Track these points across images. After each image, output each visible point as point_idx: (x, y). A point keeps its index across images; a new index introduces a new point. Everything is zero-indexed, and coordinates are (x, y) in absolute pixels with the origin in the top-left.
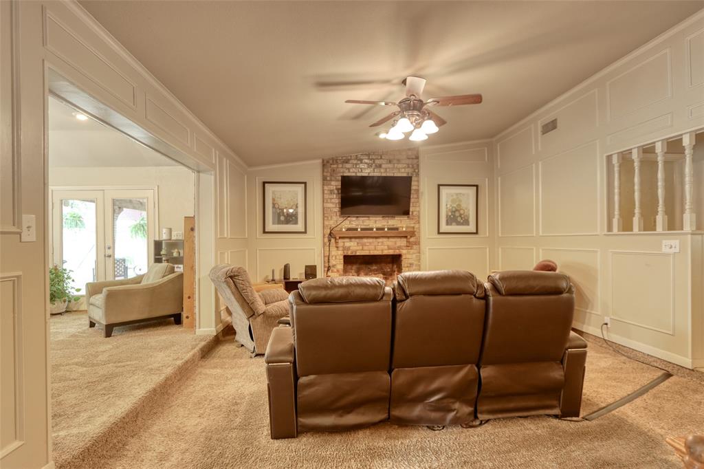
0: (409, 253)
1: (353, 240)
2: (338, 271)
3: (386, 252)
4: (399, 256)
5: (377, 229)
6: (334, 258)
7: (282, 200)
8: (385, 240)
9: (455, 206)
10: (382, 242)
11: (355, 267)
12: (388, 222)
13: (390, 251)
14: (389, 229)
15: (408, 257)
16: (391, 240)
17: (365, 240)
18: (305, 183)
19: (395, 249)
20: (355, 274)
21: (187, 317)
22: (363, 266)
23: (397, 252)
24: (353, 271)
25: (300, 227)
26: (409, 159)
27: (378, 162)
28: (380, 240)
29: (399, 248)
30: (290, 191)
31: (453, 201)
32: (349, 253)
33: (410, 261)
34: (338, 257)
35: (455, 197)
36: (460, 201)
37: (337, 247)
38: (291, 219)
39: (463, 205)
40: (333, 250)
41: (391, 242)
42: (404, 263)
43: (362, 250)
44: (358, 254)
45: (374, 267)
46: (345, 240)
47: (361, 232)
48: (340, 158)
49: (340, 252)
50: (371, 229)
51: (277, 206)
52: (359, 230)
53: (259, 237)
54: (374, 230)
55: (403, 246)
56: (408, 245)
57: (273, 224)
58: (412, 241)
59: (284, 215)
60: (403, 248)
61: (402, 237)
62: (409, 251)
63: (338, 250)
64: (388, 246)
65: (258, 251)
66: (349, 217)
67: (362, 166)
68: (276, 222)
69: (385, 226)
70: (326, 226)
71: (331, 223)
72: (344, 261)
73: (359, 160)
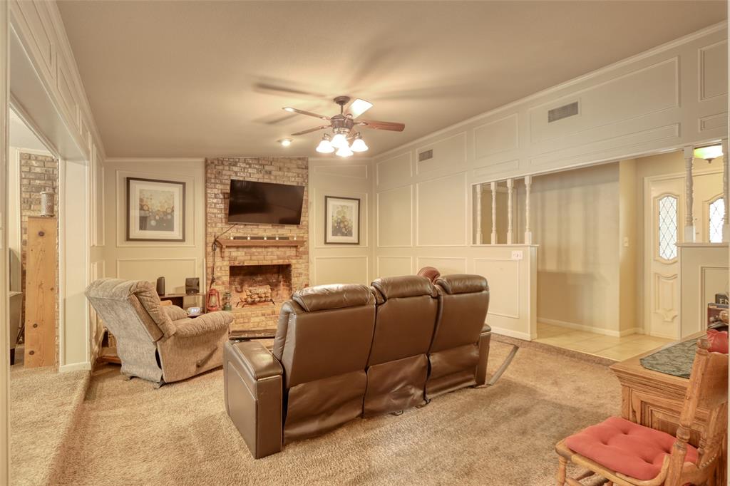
0: (298, 263)
1: (240, 249)
2: (223, 283)
3: (275, 262)
4: (289, 266)
5: (268, 238)
6: (219, 269)
7: (153, 201)
8: (274, 249)
9: (340, 217)
10: (272, 252)
12: (279, 231)
13: (280, 261)
14: (280, 238)
15: (297, 268)
16: (280, 249)
17: (254, 250)
18: (183, 184)
19: (284, 258)
21: (32, 353)
22: (247, 277)
23: (286, 262)
24: (236, 283)
25: (176, 234)
26: (299, 168)
28: (270, 250)
29: (289, 257)
30: (163, 192)
31: (339, 213)
32: (236, 264)
33: (300, 271)
34: (223, 268)
35: (340, 209)
36: (344, 213)
37: (223, 257)
38: (166, 223)
39: (348, 217)
40: (218, 259)
41: (280, 252)
42: (294, 272)
43: (251, 260)
44: (246, 264)
45: (260, 278)
46: (232, 250)
47: (250, 241)
48: (227, 160)
49: (226, 263)
50: (261, 238)
51: (145, 208)
52: (249, 238)
53: (121, 245)
54: (265, 238)
55: (292, 256)
56: (296, 254)
57: (141, 229)
58: (301, 251)
59: (156, 220)
60: (293, 258)
61: (291, 247)
62: (299, 260)
63: (224, 260)
64: (277, 256)
65: (118, 262)
66: (236, 224)
67: (251, 170)
68: (145, 227)
69: (275, 235)
70: (209, 234)
71: (216, 231)
72: (230, 272)
73: (248, 164)
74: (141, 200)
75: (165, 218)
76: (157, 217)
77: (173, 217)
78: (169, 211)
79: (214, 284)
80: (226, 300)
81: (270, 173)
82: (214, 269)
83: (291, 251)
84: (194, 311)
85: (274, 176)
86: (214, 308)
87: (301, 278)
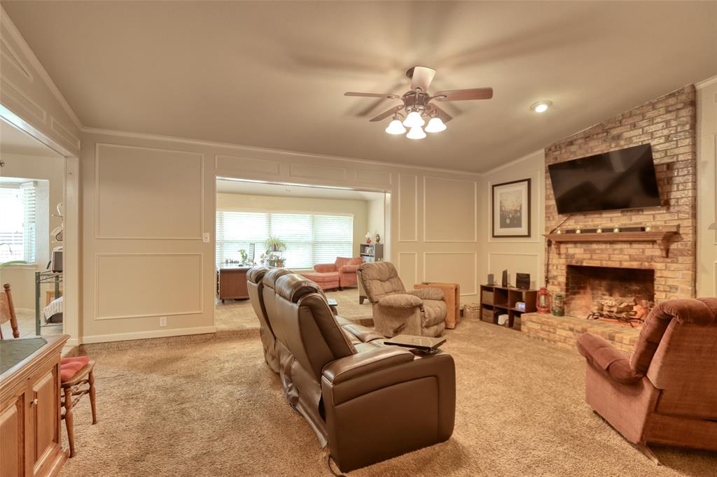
0: (667, 269)
1: (579, 245)
2: (559, 284)
3: (626, 265)
4: (650, 272)
5: (603, 230)
6: (555, 267)
7: (508, 202)
8: (625, 246)
10: (621, 249)
11: (604, 283)
12: (631, 220)
13: (634, 263)
15: (666, 275)
16: (635, 246)
17: (595, 246)
18: (529, 181)
19: (641, 260)
20: (607, 293)
23: (646, 265)
24: (603, 289)
25: (524, 229)
27: (615, 132)
28: (618, 246)
29: (651, 259)
30: (514, 192)
32: (574, 263)
33: (670, 282)
34: (559, 267)
37: (559, 254)
38: (516, 222)
40: (554, 256)
41: (635, 249)
42: (659, 284)
44: (585, 264)
46: (569, 246)
47: (582, 234)
48: (564, 141)
49: (563, 261)
50: (595, 231)
51: (503, 209)
52: (578, 232)
53: (489, 241)
54: (599, 231)
55: (656, 257)
56: (664, 255)
57: (501, 227)
58: (674, 249)
59: (509, 218)
60: (658, 260)
61: (654, 242)
62: (668, 265)
63: (560, 258)
64: (630, 255)
65: (489, 255)
66: (572, 215)
67: (592, 144)
68: (503, 225)
69: (616, 226)
70: (547, 229)
71: (553, 224)
72: (567, 273)
73: (587, 137)
74: (501, 203)
75: (515, 216)
76: (511, 216)
77: (521, 214)
78: (518, 209)
79: (551, 283)
80: (555, 303)
81: (619, 137)
82: (550, 267)
83: (653, 248)
84: (521, 306)
85: (626, 139)
86: (543, 309)
87: (672, 294)
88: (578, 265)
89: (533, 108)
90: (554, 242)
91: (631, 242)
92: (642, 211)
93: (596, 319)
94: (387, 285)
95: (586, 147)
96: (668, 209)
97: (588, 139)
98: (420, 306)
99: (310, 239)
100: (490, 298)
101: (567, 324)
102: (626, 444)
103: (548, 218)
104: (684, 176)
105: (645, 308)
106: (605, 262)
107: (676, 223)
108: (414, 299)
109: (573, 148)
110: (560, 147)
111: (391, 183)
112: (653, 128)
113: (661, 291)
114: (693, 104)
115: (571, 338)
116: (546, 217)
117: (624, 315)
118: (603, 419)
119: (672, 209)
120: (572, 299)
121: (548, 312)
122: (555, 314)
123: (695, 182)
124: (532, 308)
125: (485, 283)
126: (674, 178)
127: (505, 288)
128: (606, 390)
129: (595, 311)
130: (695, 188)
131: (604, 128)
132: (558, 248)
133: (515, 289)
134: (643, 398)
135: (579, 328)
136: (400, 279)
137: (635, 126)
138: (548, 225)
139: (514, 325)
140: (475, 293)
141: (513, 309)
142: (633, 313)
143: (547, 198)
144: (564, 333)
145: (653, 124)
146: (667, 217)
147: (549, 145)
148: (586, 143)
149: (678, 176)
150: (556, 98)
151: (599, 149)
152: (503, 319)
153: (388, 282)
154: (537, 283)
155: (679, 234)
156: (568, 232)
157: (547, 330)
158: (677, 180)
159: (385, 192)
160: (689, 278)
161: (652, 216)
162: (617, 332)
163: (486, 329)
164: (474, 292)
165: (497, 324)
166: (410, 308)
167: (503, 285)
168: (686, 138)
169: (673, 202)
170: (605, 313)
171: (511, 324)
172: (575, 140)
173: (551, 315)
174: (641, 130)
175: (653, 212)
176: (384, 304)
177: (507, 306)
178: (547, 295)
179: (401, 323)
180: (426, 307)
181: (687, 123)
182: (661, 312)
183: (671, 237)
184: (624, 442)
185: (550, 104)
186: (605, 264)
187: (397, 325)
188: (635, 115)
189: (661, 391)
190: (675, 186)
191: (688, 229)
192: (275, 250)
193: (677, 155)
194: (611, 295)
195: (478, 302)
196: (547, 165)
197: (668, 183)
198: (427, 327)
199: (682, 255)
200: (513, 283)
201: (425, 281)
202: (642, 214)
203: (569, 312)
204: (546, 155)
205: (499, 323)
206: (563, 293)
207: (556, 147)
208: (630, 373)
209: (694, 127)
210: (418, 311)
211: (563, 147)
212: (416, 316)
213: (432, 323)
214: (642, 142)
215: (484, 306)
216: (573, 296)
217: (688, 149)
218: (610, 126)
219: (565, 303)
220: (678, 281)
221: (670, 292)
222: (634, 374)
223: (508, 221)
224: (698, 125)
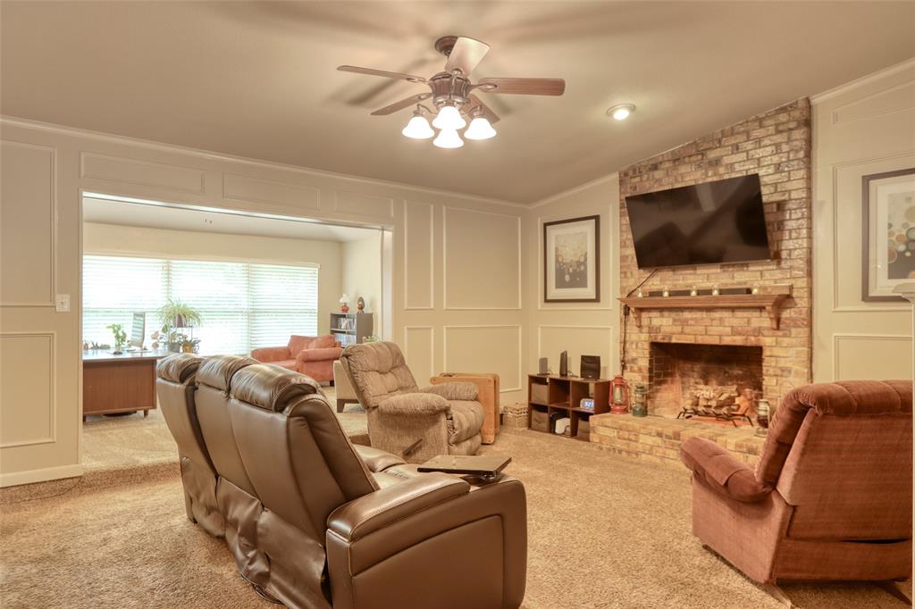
0: (779, 345)
1: (666, 314)
2: (640, 370)
3: (727, 341)
4: (757, 350)
5: (699, 293)
6: (634, 346)
7: (567, 249)
8: (726, 314)
10: (721, 319)
11: (698, 367)
12: (733, 277)
13: (737, 338)
15: (777, 353)
16: (739, 314)
17: (687, 315)
18: (597, 218)
19: (746, 334)
20: (701, 381)
23: (752, 341)
24: (696, 375)
25: (590, 291)
27: (712, 155)
28: (717, 315)
29: (759, 332)
30: (577, 234)
31: (912, 213)
32: (659, 339)
33: (782, 363)
34: (639, 345)
37: (640, 327)
38: (578, 279)
40: (633, 331)
41: (738, 320)
42: (769, 365)
43: (682, 333)
44: (674, 341)
45: (737, 371)
46: (653, 314)
47: (671, 298)
48: (645, 163)
49: (644, 337)
50: (687, 293)
51: (560, 260)
52: (666, 294)
53: (539, 307)
54: (694, 293)
55: (765, 329)
56: (775, 326)
57: (557, 287)
58: (786, 319)
59: (569, 273)
60: (766, 332)
61: (761, 309)
62: (780, 339)
63: (641, 332)
64: (732, 327)
65: (539, 329)
66: (656, 270)
67: (683, 169)
68: (561, 284)
69: (716, 286)
70: (622, 290)
71: (631, 283)
72: (650, 353)
73: (677, 160)
74: (557, 249)
75: (578, 270)
76: (571, 270)
77: (586, 267)
78: (582, 260)
79: (628, 370)
80: (635, 399)
81: (716, 163)
82: (627, 346)
83: (761, 317)
84: (587, 405)
85: (727, 165)
86: (618, 408)
87: (784, 379)
88: (666, 341)
89: (610, 113)
90: (632, 308)
91: (733, 309)
92: (747, 265)
93: (687, 417)
94: (390, 378)
95: (675, 173)
96: (779, 263)
97: (677, 163)
98: (446, 411)
99: (244, 304)
100: (543, 394)
101: (654, 428)
102: (749, 586)
103: (624, 274)
104: (798, 219)
105: (749, 400)
106: (701, 337)
107: (787, 283)
108: (436, 400)
109: (658, 174)
110: (640, 172)
111: (392, 214)
112: (759, 153)
113: (770, 375)
114: (808, 123)
115: (659, 446)
116: (621, 273)
117: (724, 410)
118: (717, 555)
119: (783, 265)
120: (657, 391)
121: (626, 411)
122: (635, 413)
123: (810, 229)
124: (604, 407)
125: (536, 372)
126: (786, 223)
127: (564, 378)
128: (722, 513)
129: (688, 407)
130: (810, 237)
131: (698, 148)
132: (639, 318)
133: (579, 379)
134: (773, 519)
135: (669, 432)
136: (407, 368)
137: (738, 149)
138: (625, 285)
139: (579, 432)
140: (520, 388)
141: (577, 409)
142: (735, 407)
143: (623, 245)
144: (650, 440)
145: (760, 147)
146: (778, 274)
147: (624, 168)
148: (675, 168)
149: (790, 219)
150: (643, 101)
151: (692, 177)
152: (562, 425)
153: (390, 374)
154: (610, 371)
155: (792, 298)
156: (652, 294)
157: (626, 437)
158: (790, 225)
159: (383, 230)
160: (805, 357)
161: (759, 274)
162: (720, 435)
163: (540, 441)
164: (518, 386)
165: (554, 433)
166: (431, 415)
167: (562, 375)
168: (800, 169)
169: (784, 254)
170: (700, 409)
171: (574, 432)
172: (661, 163)
173: (630, 416)
174: (745, 154)
175: (760, 268)
176: (388, 410)
177: (568, 405)
178: (623, 386)
179: (417, 440)
180: (454, 413)
181: (801, 148)
182: (795, 402)
183: (783, 301)
184: (747, 583)
185: (633, 109)
186: (701, 340)
187: (408, 442)
188: (739, 133)
189: (794, 508)
190: (787, 233)
191: (802, 291)
192: (180, 325)
193: (790, 191)
194: (706, 384)
195: (525, 401)
196: (623, 197)
197: (779, 228)
198: (457, 443)
199: (796, 326)
200: (575, 371)
201: (445, 372)
202: (747, 270)
203: (653, 410)
204: (621, 182)
205: (557, 431)
206: (646, 383)
207: (634, 171)
208: (755, 489)
209: (808, 155)
210: (443, 419)
211: (644, 171)
212: (440, 427)
213: (464, 437)
214: (747, 171)
215: (535, 407)
216: (658, 387)
217: (802, 184)
218: (706, 146)
219: (648, 397)
220: (790, 362)
221: (781, 376)
222: (761, 489)
223: (567, 278)
224: (813, 152)
